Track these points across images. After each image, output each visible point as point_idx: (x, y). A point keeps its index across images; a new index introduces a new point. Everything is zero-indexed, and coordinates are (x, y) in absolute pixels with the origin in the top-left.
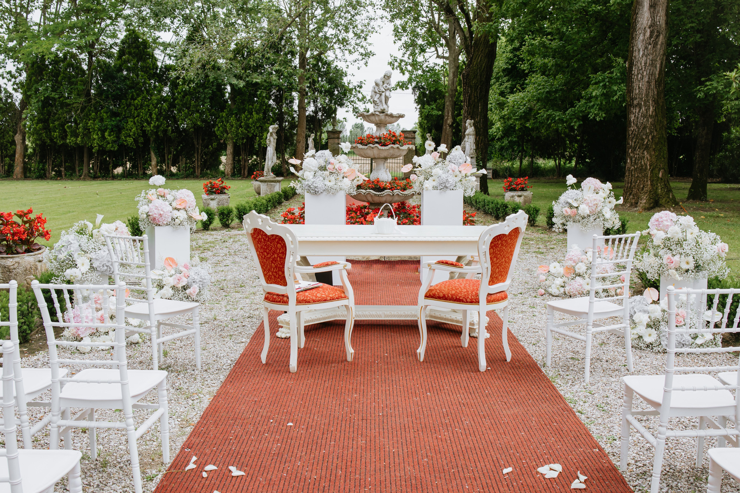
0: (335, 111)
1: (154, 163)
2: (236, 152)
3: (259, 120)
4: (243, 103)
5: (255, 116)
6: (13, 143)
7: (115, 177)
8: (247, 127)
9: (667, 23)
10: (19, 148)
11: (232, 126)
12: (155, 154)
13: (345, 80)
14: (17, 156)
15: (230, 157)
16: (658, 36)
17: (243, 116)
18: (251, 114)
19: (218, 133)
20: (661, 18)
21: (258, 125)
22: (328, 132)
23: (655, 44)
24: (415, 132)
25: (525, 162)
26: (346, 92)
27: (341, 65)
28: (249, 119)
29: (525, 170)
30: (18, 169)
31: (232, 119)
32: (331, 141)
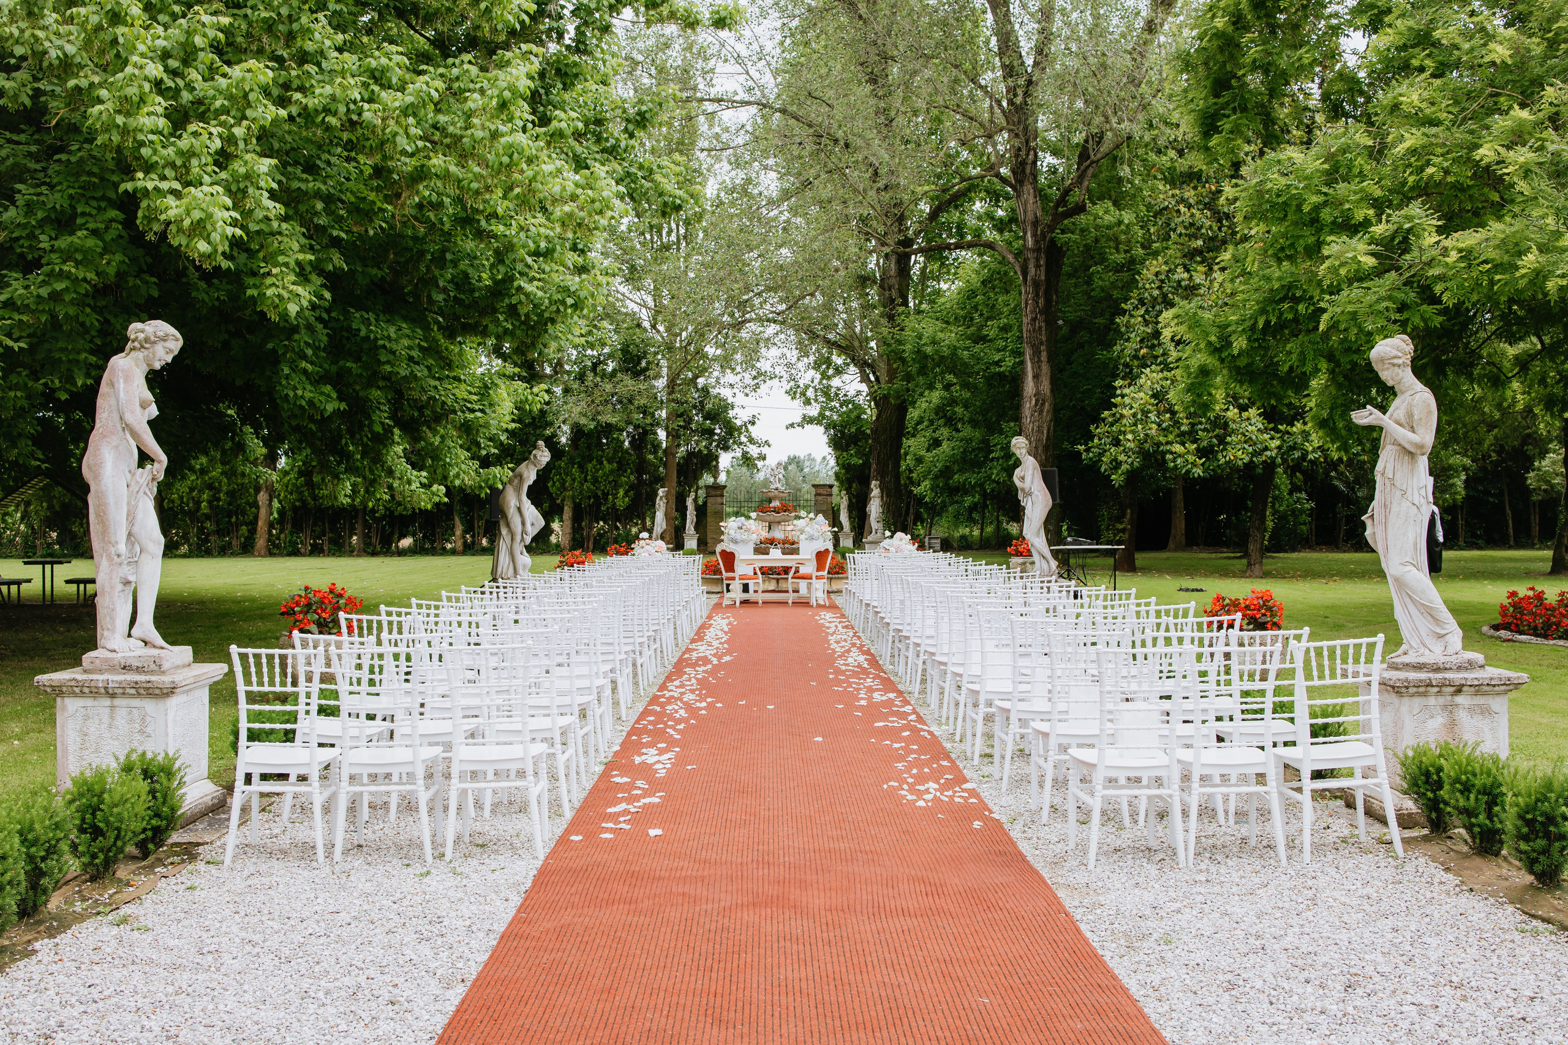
0: (717, 458)
1: (458, 532)
2: (577, 519)
3: (612, 471)
4: (589, 448)
5: (608, 467)
6: (255, 505)
7: (402, 553)
8: (595, 481)
9: (1052, 391)
10: (263, 512)
11: (574, 480)
12: (461, 519)
13: (731, 414)
14: (260, 523)
15: (568, 523)
16: (1043, 404)
17: (590, 466)
18: (601, 463)
19: (553, 490)
20: (1046, 386)
21: (611, 478)
22: (707, 487)
23: (1041, 412)
24: (831, 486)
25: (989, 529)
26: (731, 430)
27: (726, 393)
28: (597, 471)
29: (988, 539)
30: (261, 542)
31: (575, 470)
32: (710, 500)
